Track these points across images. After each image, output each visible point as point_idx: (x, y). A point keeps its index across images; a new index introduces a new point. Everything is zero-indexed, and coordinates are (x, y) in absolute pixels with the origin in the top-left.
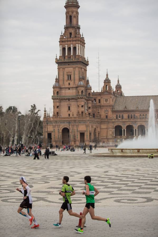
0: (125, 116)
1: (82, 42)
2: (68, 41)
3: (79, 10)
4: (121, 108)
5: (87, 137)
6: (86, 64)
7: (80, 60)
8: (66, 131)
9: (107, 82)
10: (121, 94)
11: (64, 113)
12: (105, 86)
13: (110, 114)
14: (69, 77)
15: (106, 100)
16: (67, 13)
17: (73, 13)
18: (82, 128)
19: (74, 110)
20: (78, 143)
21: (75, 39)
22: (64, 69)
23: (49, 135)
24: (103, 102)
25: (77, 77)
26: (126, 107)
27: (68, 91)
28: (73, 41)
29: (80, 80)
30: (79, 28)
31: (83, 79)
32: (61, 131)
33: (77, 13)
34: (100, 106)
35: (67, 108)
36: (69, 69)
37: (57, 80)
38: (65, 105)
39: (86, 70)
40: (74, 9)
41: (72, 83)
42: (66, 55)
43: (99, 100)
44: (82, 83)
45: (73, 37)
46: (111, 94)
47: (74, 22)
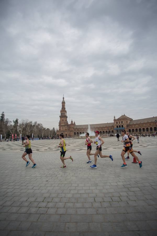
0: (76, 130)
1: (66, 112)
2: (62, 112)
3: (65, 104)
4: (75, 128)
5: (67, 135)
6: (67, 117)
7: (65, 116)
10: (75, 125)
11: (62, 129)
12: (71, 123)
13: (73, 130)
14: (63, 120)
16: (62, 105)
18: (66, 133)
19: (64, 128)
22: (61, 118)
24: (71, 127)
25: (65, 121)
26: (77, 128)
27: (62, 124)
29: (66, 121)
36: (63, 118)
37: (60, 121)
38: (62, 127)
39: (67, 119)
40: (64, 104)
41: (63, 122)
42: (62, 115)
44: (66, 122)
45: (63, 110)
46: (73, 124)
47: (64, 107)
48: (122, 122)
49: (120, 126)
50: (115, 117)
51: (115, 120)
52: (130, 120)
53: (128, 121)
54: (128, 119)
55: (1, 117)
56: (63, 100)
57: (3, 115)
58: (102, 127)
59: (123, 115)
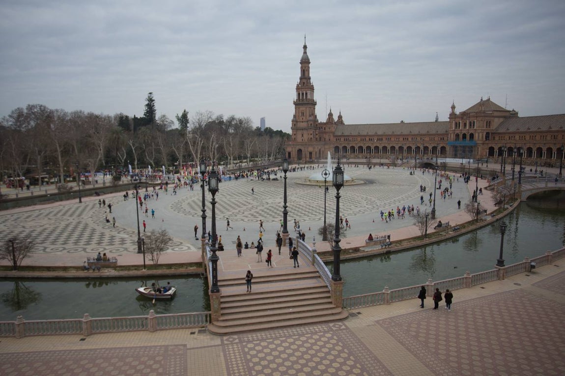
0: (342, 139)
1: (312, 88)
2: (302, 89)
3: (310, 65)
4: (340, 134)
5: (314, 155)
6: (314, 104)
7: (310, 102)
8: (300, 151)
9: (331, 115)
10: (342, 123)
11: (299, 139)
12: (329, 119)
13: (332, 137)
14: (303, 114)
15: (329, 128)
16: (301, 68)
17: (305, 68)
18: (310, 149)
19: (306, 137)
20: (308, 159)
21: (306, 87)
22: (299, 108)
23: (289, 153)
24: (327, 130)
25: (308, 114)
26: (343, 133)
27: (301, 124)
28: (305, 88)
29: (310, 116)
30: (309, 79)
31: (312, 115)
32: (297, 151)
33: (309, 67)
34: (325, 133)
35: (301, 135)
36: (302, 108)
37: (295, 116)
38: (299, 133)
39: (315, 108)
40: (306, 65)
41: (304, 118)
42: (301, 98)
43: (325, 128)
44: (311, 118)
45: (305, 85)
46: (332, 124)
47: (306, 73)
48: (472, 124)
49: (464, 136)
50: (453, 107)
51: (453, 116)
52: (505, 117)
53: (496, 120)
54: (496, 114)
55: (147, 105)
56: (305, 53)
57: (151, 100)
58: (417, 133)
59: (485, 99)
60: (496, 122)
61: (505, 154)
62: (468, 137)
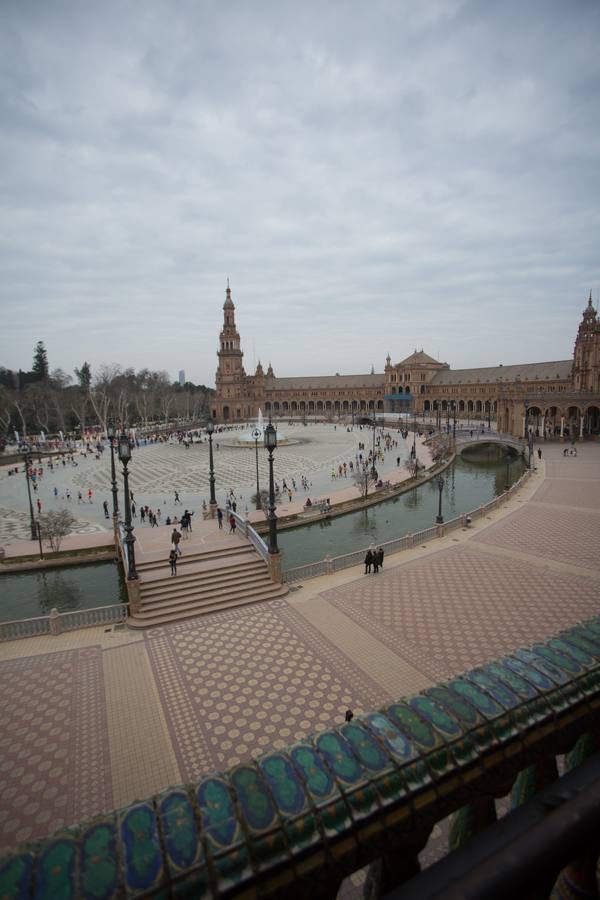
0: (274, 394)
1: (238, 338)
2: (226, 338)
3: (235, 311)
4: (271, 388)
5: (242, 413)
6: (241, 355)
7: (236, 353)
8: (226, 409)
9: (260, 367)
10: (272, 376)
11: (225, 395)
12: (258, 372)
13: (262, 393)
14: (228, 366)
15: (259, 382)
16: (225, 314)
17: (229, 314)
18: (238, 406)
19: (232, 393)
20: (236, 418)
21: (231, 336)
22: (224, 360)
23: (214, 412)
24: (256, 383)
25: (234, 366)
26: (274, 388)
27: (227, 377)
29: (236, 369)
30: (234, 326)
31: (239, 367)
32: (223, 409)
33: (233, 314)
34: (254, 387)
35: (227, 391)
36: (228, 360)
37: (219, 369)
38: (225, 388)
40: (231, 311)
41: (230, 371)
42: (225, 348)
43: (254, 382)
44: (238, 371)
45: (229, 333)
46: (262, 377)
47: (231, 320)
48: (407, 377)
49: (401, 389)
50: (388, 359)
51: (388, 368)
52: (438, 370)
53: (430, 372)
54: (430, 366)
55: (37, 357)
56: (229, 297)
57: (41, 351)
58: (352, 386)
59: (418, 351)
60: (430, 375)
61: (440, 408)
62: (404, 390)
